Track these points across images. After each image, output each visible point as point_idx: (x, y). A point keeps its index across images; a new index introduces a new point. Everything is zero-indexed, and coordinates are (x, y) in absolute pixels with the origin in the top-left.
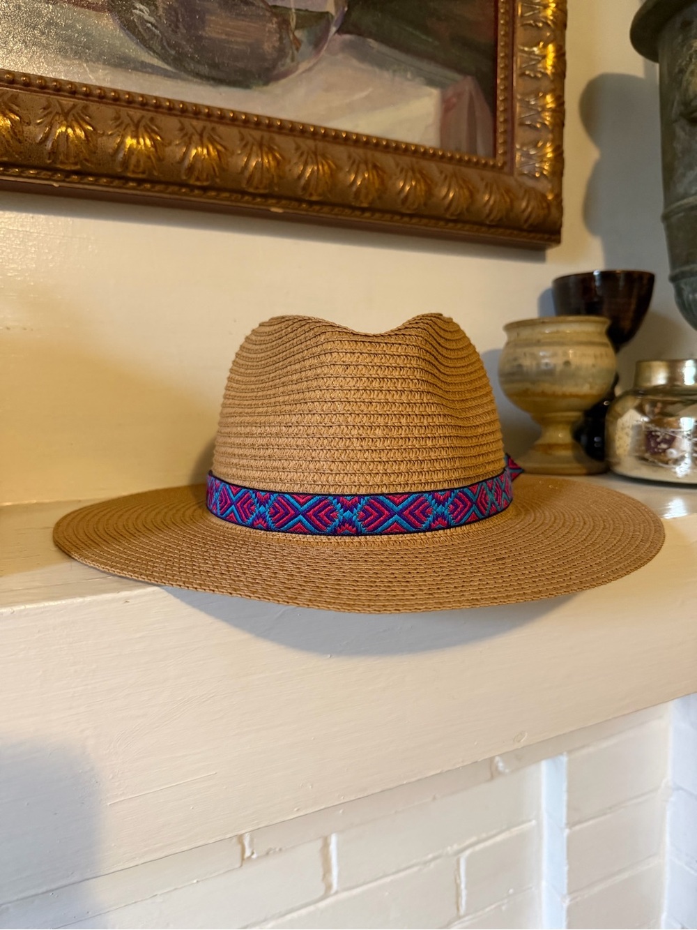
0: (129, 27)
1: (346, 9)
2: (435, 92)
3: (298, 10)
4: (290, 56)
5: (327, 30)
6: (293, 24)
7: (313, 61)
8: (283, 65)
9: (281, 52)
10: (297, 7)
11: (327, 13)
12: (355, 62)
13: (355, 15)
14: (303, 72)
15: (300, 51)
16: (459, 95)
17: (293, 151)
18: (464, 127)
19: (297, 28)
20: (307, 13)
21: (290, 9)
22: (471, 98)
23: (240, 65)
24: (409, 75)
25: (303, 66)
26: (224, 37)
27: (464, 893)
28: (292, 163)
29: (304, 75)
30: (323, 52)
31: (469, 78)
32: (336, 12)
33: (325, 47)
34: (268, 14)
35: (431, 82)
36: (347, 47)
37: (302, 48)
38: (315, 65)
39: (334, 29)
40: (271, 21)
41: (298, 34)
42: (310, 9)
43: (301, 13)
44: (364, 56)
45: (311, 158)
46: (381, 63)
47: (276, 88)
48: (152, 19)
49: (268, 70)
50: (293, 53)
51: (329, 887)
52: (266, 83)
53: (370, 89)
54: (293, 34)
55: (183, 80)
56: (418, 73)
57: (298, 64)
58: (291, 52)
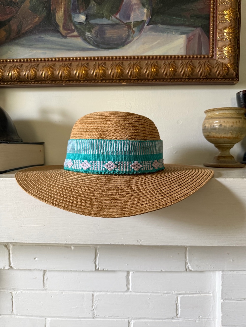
0: (85, 39)
1: (150, 17)
2: (184, 36)
3: (133, 22)
4: (131, 37)
5: (144, 25)
6: (132, 27)
7: (139, 36)
8: (129, 40)
9: (129, 36)
10: (134, 21)
11: (144, 20)
12: (153, 33)
13: (153, 18)
14: (135, 40)
15: (134, 34)
16: (194, 35)
17: (127, 65)
18: (196, 45)
19: (133, 27)
20: (137, 22)
21: (132, 22)
22: (199, 35)
23: (116, 42)
24: (174, 33)
25: (135, 38)
26: (111, 36)
27: (179, 310)
28: (126, 69)
29: (136, 41)
30: (142, 33)
31: (199, 29)
32: (147, 19)
33: (143, 31)
34: (124, 26)
35: (182, 33)
36: (151, 29)
37: (135, 33)
38: (139, 37)
39: (146, 25)
40: (125, 27)
41: (134, 29)
42: (138, 21)
43: (135, 23)
44: (156, 31)
45: (132, 66)
46: (163, 31)
47: (126, 47)
48: (91, 36)
49: (124, 42)
50: (132, 35)
51: (128, 289)
52: (124, 46)
53: (159, 40)
54: (132, 30)
55: (100, 50)
56: (177, 31)
57: (134, 38)
58: (131, 35)
